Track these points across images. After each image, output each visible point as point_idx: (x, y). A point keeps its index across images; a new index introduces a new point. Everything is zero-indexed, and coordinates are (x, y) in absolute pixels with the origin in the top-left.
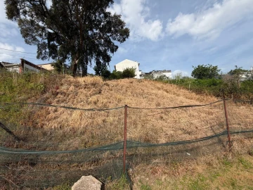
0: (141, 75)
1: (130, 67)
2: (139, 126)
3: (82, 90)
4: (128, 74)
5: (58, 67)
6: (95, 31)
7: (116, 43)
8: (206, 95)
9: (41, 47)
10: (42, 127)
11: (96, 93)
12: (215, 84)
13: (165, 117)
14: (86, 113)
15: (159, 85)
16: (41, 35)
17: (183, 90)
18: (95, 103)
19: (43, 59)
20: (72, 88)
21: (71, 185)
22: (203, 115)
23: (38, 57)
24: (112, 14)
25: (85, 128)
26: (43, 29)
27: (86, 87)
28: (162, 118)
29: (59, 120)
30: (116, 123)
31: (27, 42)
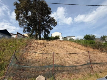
0: (62, 38)
1: (58, 35)
2: (59, 60)
3: (39, 45)
4: (57, 38)
5: (30, 36)
6: (44, 22)
7: (52, 27)
8: (89, 48)
9: (25, 28)
10: (26, 59)
11: (44, 47)
12: (92, 43)
13: (69, 57)
14: (41, 54)
15: (69, 43)
16: (25, 24)
17: (79, 45)
18: (44, 50)
19: (25, 32)
20: (36, 44)
21: (36, 78)
22: (84, 56)
23: (23, 32)
24: (51, 17)
25: (40, 60)
26: (26, 22)
27: (41, 44)
28: (68, 57)
29: (31, 56)
30: (51, 58)
31: (20, 27)
